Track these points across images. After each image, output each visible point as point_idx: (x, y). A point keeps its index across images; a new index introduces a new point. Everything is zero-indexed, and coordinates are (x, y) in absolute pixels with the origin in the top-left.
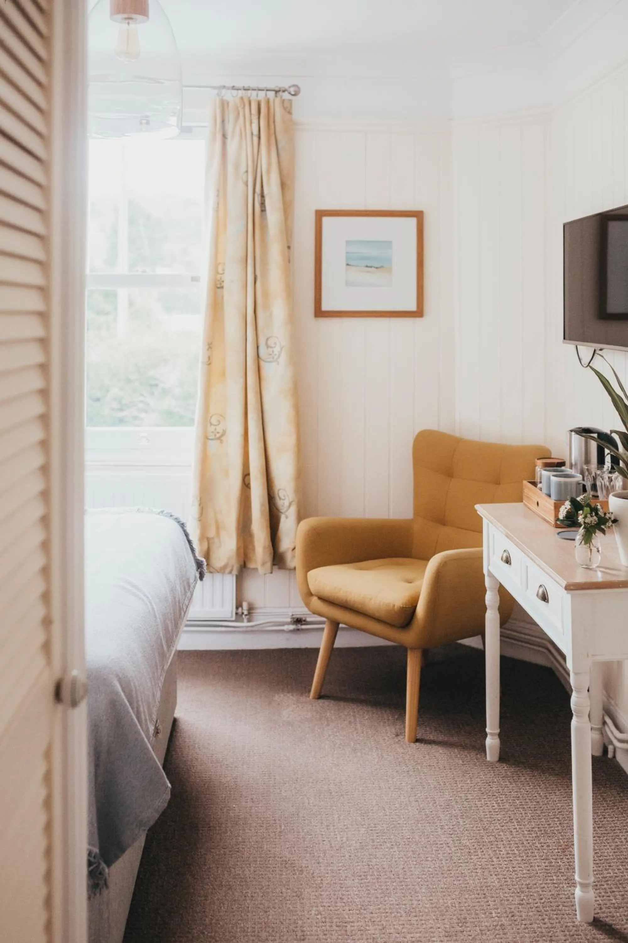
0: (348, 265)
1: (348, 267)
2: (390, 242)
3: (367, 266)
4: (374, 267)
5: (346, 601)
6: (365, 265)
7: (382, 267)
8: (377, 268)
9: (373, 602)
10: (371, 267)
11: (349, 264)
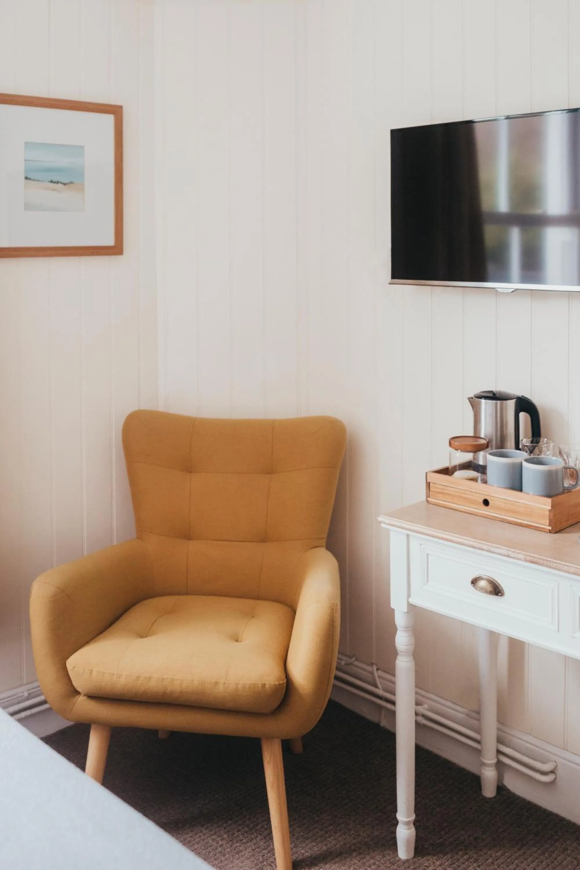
0: (26, 178)
1: (29, 181)
2: (82, 147)
3: (52, 182)
4: (61, 183)
5: (164, 694)
6: (50, 180)
7: (72, 183)
8: (65, 184)
9: (221, 688)
10: (58, 183)
11: (29, 177)
